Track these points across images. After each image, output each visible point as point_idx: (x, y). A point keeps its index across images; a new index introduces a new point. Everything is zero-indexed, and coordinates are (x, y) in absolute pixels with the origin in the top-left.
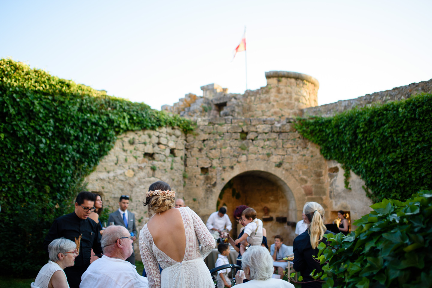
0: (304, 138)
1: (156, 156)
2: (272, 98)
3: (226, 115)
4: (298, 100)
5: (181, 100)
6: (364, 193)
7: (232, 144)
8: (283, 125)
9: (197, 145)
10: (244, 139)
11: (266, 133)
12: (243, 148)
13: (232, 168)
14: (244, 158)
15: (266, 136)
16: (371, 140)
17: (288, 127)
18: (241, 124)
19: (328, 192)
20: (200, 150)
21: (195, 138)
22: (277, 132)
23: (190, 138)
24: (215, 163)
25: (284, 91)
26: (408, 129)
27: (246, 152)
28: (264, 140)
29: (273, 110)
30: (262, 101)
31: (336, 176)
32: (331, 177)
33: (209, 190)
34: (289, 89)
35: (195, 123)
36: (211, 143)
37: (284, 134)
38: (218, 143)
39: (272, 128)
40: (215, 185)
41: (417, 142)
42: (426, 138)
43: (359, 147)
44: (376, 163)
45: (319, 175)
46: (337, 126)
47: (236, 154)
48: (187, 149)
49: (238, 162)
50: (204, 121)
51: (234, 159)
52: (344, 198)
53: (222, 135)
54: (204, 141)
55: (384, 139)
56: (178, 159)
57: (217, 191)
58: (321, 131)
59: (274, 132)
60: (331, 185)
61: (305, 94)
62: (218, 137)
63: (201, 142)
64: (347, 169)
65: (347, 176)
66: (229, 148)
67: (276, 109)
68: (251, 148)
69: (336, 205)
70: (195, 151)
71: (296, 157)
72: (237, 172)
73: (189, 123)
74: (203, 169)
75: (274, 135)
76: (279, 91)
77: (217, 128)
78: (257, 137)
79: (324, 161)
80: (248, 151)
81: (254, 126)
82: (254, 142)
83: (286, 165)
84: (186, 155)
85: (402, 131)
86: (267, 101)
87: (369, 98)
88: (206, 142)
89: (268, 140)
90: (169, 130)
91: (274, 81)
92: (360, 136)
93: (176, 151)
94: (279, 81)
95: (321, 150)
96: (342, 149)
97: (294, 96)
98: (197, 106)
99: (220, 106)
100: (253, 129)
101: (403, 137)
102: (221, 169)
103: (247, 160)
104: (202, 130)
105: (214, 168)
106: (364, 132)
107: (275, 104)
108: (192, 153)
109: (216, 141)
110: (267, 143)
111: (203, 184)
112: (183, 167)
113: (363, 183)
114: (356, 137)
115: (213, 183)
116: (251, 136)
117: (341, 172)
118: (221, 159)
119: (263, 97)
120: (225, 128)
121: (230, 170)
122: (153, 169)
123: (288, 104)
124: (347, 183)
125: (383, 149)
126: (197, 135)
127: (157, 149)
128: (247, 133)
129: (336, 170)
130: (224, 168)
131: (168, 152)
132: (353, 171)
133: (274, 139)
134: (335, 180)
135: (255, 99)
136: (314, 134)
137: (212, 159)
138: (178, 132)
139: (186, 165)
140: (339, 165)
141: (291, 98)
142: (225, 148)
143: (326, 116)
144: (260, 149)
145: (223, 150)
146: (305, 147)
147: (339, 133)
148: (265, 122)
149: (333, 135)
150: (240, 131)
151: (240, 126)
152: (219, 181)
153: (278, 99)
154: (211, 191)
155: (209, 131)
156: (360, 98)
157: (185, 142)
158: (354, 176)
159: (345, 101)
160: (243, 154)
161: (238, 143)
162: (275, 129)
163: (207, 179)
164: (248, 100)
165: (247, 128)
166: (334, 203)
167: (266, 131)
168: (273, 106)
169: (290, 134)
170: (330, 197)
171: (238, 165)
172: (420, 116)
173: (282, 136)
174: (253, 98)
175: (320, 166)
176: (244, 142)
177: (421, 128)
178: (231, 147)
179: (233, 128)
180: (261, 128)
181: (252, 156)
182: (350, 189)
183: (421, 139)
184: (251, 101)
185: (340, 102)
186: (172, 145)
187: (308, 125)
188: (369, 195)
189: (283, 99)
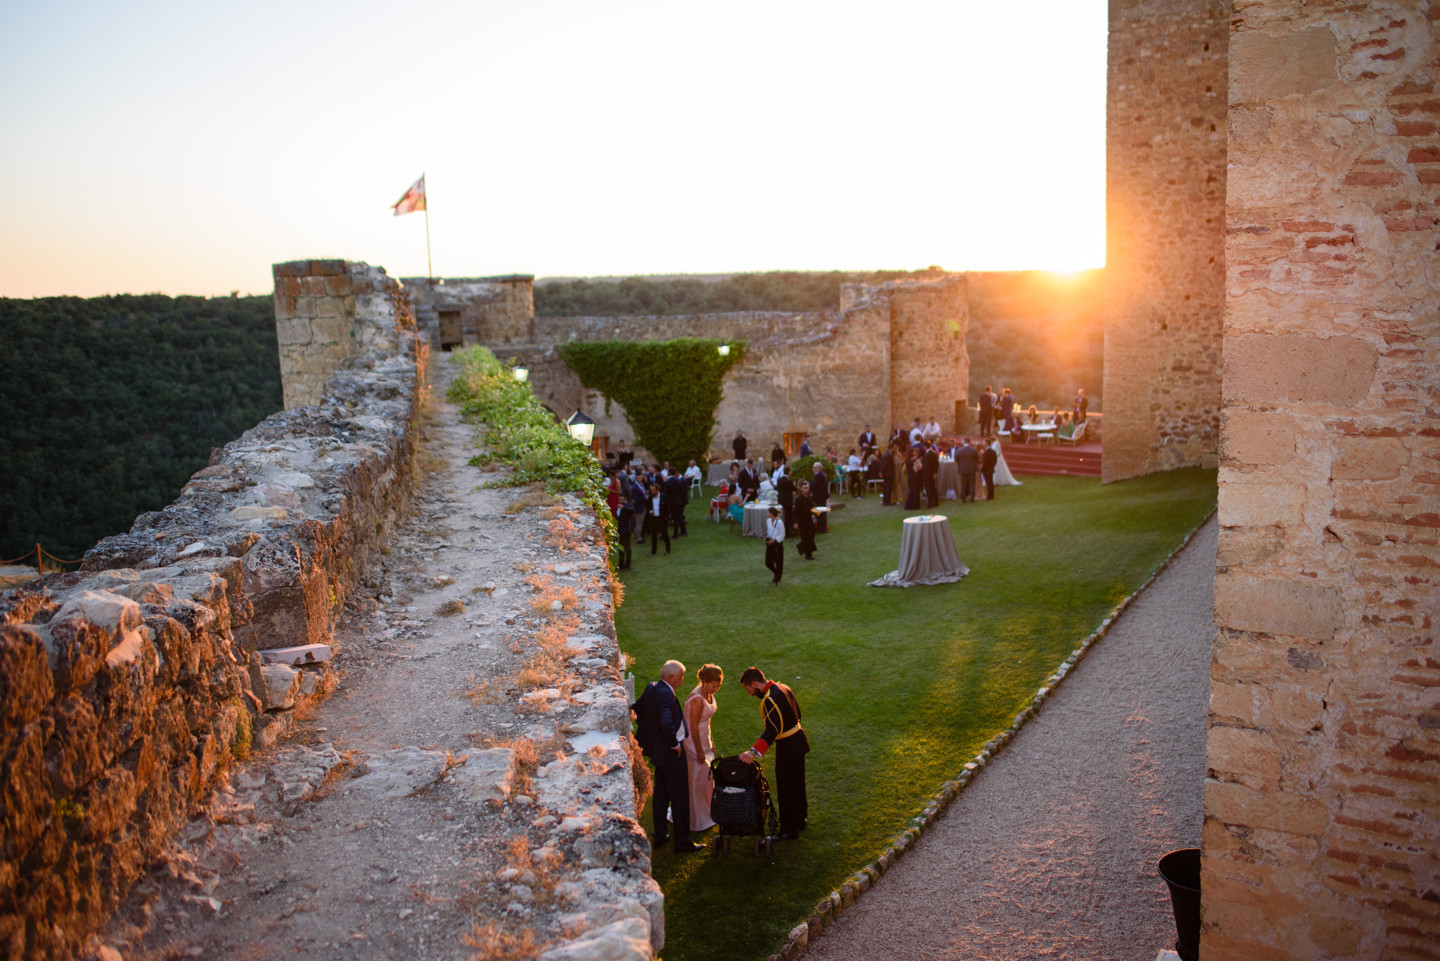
0: (569, 367)
2: (509, 308)
6: (625, 420)
15: (540, 367)
17: (556, 357)
25: (518, 299)
29: (510, 323)
30: (499, 311)
31: (596, 400)
32: (590, 404)
44: (641, 396)
45: (579, 402)
52: (604, 425)
58: (583, 359)
64: (607, 396)
65: (608, 405)
67: (513, 322)
71: (563, 387)
75: (546, 365)
79: (583, 389)
83: (556, 396)
86: (504, 311)
91: (509, 286)
94: (514, 286)
95: (581, 378)
96: (606, 379)
107: (511, 314)
113: (624, 411)
117: (602, 399)
119: (499, 305)
123: (523, 314)
124: (607, 410)
129: (596, 396)
132: (614, 399)
133: (546, 370)
135: (490, 308)
136: (577, 362)
140: (598, 393)
146: (569, 376)
149: (597, 365)
153: (514, 309)
158: (614, 404)
162: (546, 359)
164: (481, 310)
165: (526, 359)
168: (510, 317)
169: (558, 363)
174: (487, 306)
175: (579, 394)
180: (536, 358)
182: (611, 416)
184: (485, 311)
187: (572, 353)
188: (629, 422)
189: (518, 308)
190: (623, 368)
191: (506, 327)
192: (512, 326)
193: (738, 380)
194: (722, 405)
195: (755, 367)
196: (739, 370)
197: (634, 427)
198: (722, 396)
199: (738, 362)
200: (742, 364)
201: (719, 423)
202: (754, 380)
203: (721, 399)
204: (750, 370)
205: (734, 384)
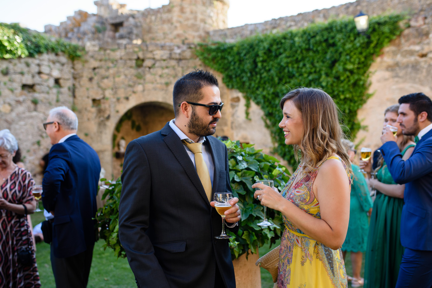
1: (37, 88)
2: (175, 19)
3: (122, 37)
4: (204, 21)
5: (69, 18)
6: (263, 124)
7: (127, 72)
8: (183, 51)
9: (86, 74)
10: (139, 66)
11: (164, 60)
12: (139, 77)
13: (127, 99)
14: (139, 88)
15: (164, 64)
16: (269, 70)
17: (188, 54)
18: (136, 50)
19: (229, 123)
20: (91, 79)
21: (83, 66)
22: (176, 59)
23: (79, 65)
24: (108, 93)
25: (188, 10)
26: (303, 59)
27: (142, 81)
28: (162, 68)
29: (176, 32)
30: (164, 22)
31: (238, 106)
32: (233, 106)
33: (102, 124)
34: (194, 8)
35: (83, 49)
36: (102, 72)
37: (184, 62)
38: (111, 71)
39: (171, 54)
40: (108, 118)
41: (310, 73)
42: (318, 69)
43: (258, 76)
44: (273, 93)
46: (238, 53)
47: (131, 83)
48: (75, 78)
49: (134, 92)
50: (94, 46)
51: (129, 89)
52: (245, 129)
53: (114, 62)
54: (94, 69)
55: (281, 69)
56: (65, 90)
57: (112, 124)
58: (223, 58)
59: (173, 59)
60: (233, 115)
61: (212, 14)
62: (111, 65)
63: (91, 71)
64: (248, 99)
65: (248, 106)
66: (123, 77)
67: (179, 31)
68: (148, 77)
69: (237, 136)
70: (84, 81)
72: (133, 103)
73: (76, 49)
74: (94, 100)
75: (173, 63)
76: (182, 10)
77: (109, 54)
78: (154, 64)
79: (226, 91)
80: (144, 80)
81: (151, 52)
82: (152, 70)
84: (74, 85)
85: (297, 61)
86: (169, 21)
87: (275, 23)
88: (97, 71)
89: (167, 67)
90: (52, 56)
92: (259, 65)
93: (61, 81)
95: (223, 79)
96: (243, 77)
97: (200, 16)
98: (88, 26)
99: (117, 26)
100: (149, 55)
101: (298, 68)
102: (114, 100)
103: (144, 91)
104: (92, 57)
105: (107, 99)
106: (263, 61)
107: (178, 25)
108: (82, 83)
109: (108, 68)
110: (166, 71)
111: (96, 117)
112: (71, 99)
113: (262, 113)
114: (256, 66)
115: (106, 115)
116: (148, 63)
117: (243, 102)
118: (115, 89)
119: (165, 16)
120: (119, 54)
121: (124, 101)
122: (35, 102)
123: (193, 26)
124: (247, 114)
125: (280, 80)
126: (86, 61)
127: (37, 79)
128: (143, 60)
129: (238, 100)
130: (118, 100)
131: (52, 82)
132: (253, 101)
133: (174, 68)
134: (236, 111)
135: (156, 18)
136: (215, 61)
137: (104, 90)
138: (63, 59)
139: (74, 96)
140: (240, 95)
141: (195, 18)
142: (119, 76)
143: (230, 41)
144: (158, 78)
145: (117, 79)
147: (241, 61)
148: (163, 47)
149: (235, 63)
150: (135, 57)
151: (134, 52)
152: (113, 114)
153: (181, 19)
154: (105, 125)
155: (99, 58)
156: (266, 22)
157: (72, 71)
158: (254, 106)
159: (251, 24)
160: (139, 84)
161: (133, 71)
162: (174, 56)
163: (100, 111)
164: (148, 20)
165: (143, 54)
166: (235, 134)
167: (165, 57)
168: (176, 27)
169: (191, 61)
170: (232, 128)
171: (134, 96)
172: (313, 46)
173: (183, 63)
174: (153, 18)
176: (140, 70)
177: (313, 59)
178: (126, 76)
179: (128, 54)
180: (159, 54)
181: (149, 86)
182: (250, 120)
183: (313, 70)
184: (151, 22)
185: (246, 25)
186: (56, 74)
187: (209, 51)
188: (267, 126)
189: (188, 19)
190: (255, 63)
191: (171, 36)
192: (178, 36)
193: (390, 68)
194: (370, 103)
195: (417, 48)
196: (395, 53)
197: (272, 133)
198: (371, 91)
199: (391, 41)
200: (399, 45)
201: (365, 128)
202: (415, 67)
203: (369, 96)
204: (412, 53)
205: (387, 74)
